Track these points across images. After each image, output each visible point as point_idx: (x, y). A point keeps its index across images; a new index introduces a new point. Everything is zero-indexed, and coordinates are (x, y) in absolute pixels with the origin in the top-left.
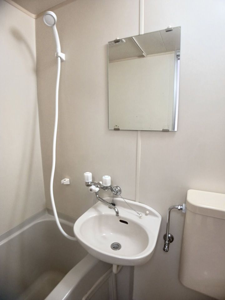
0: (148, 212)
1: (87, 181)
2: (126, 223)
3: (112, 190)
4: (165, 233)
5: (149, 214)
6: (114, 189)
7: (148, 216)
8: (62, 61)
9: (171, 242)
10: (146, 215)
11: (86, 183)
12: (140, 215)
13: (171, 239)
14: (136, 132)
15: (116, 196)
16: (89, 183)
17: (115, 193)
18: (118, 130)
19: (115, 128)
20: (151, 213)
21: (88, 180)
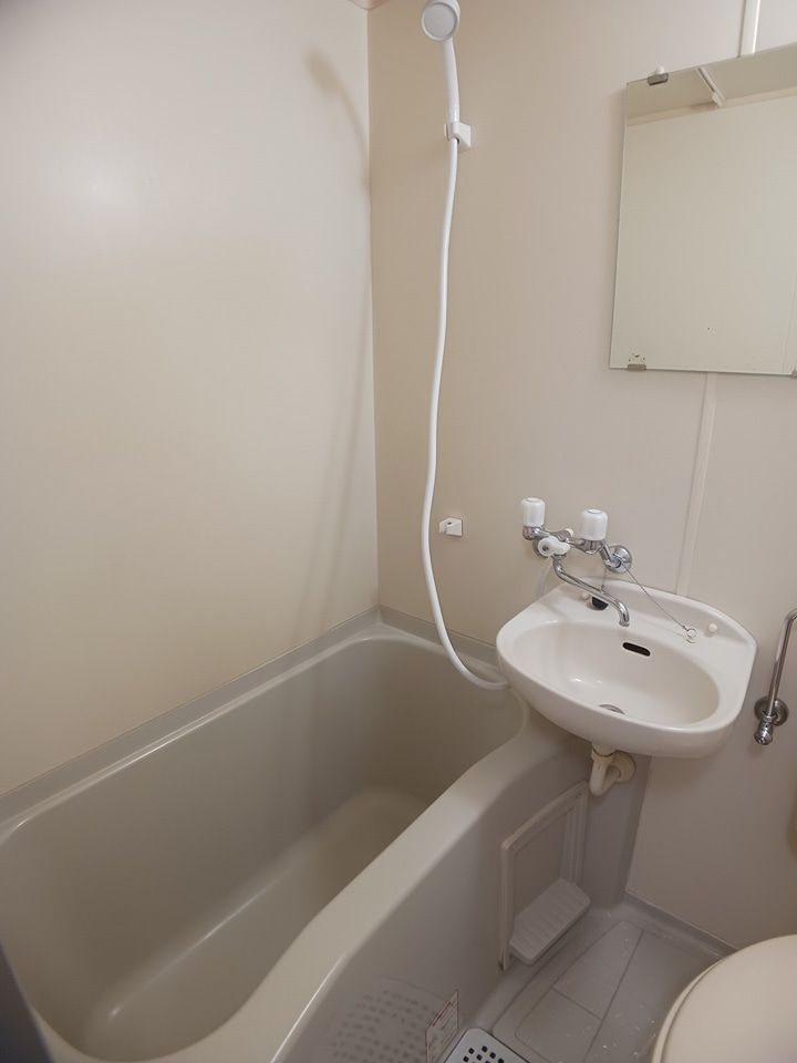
0: (713, 627)
1: (530, 524)
2: (645, 652)
3: (604, 555)
4: (766, 694)
5: (717, 632)
6: (610, 553)
7: (714, 639)
8: (462, 148)
9: (779, 725)
10: (709, 634)
11: (526, 527)
12: (691, 633)
13: (782, 716)
14: (703, 376)
15: (614, 575)
16: (533, 528)
17: (613, 565)
18: (642, 368)
19: (632, 362)
21: (532, 520)
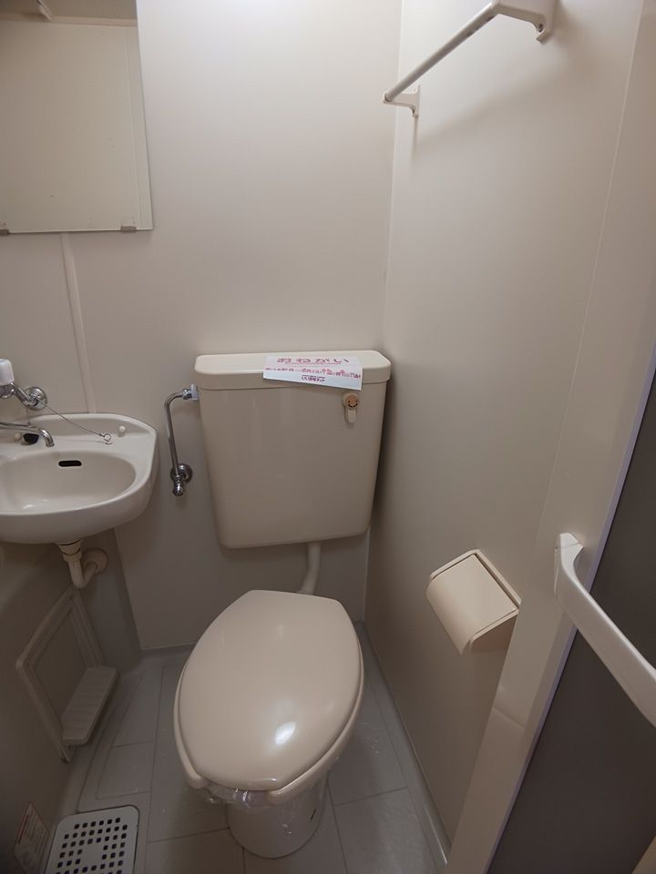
0: (122, 428)
2: (77, 464)
4: (171, 467)
5: (127, 431)
6: (26, 394)
7: (127, 437)
9: (188, 481)
12: (107, 437)
13: (187, 475)
14: (57, 236)
15: (36, 413)
17: (31, 404)
18: (6, 233)
20: (132, 429)
